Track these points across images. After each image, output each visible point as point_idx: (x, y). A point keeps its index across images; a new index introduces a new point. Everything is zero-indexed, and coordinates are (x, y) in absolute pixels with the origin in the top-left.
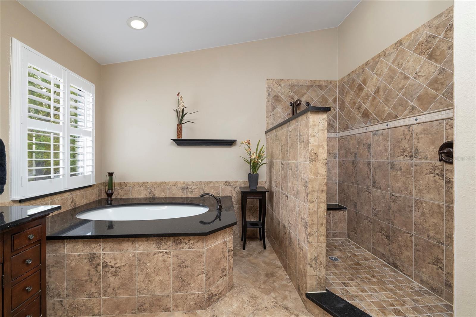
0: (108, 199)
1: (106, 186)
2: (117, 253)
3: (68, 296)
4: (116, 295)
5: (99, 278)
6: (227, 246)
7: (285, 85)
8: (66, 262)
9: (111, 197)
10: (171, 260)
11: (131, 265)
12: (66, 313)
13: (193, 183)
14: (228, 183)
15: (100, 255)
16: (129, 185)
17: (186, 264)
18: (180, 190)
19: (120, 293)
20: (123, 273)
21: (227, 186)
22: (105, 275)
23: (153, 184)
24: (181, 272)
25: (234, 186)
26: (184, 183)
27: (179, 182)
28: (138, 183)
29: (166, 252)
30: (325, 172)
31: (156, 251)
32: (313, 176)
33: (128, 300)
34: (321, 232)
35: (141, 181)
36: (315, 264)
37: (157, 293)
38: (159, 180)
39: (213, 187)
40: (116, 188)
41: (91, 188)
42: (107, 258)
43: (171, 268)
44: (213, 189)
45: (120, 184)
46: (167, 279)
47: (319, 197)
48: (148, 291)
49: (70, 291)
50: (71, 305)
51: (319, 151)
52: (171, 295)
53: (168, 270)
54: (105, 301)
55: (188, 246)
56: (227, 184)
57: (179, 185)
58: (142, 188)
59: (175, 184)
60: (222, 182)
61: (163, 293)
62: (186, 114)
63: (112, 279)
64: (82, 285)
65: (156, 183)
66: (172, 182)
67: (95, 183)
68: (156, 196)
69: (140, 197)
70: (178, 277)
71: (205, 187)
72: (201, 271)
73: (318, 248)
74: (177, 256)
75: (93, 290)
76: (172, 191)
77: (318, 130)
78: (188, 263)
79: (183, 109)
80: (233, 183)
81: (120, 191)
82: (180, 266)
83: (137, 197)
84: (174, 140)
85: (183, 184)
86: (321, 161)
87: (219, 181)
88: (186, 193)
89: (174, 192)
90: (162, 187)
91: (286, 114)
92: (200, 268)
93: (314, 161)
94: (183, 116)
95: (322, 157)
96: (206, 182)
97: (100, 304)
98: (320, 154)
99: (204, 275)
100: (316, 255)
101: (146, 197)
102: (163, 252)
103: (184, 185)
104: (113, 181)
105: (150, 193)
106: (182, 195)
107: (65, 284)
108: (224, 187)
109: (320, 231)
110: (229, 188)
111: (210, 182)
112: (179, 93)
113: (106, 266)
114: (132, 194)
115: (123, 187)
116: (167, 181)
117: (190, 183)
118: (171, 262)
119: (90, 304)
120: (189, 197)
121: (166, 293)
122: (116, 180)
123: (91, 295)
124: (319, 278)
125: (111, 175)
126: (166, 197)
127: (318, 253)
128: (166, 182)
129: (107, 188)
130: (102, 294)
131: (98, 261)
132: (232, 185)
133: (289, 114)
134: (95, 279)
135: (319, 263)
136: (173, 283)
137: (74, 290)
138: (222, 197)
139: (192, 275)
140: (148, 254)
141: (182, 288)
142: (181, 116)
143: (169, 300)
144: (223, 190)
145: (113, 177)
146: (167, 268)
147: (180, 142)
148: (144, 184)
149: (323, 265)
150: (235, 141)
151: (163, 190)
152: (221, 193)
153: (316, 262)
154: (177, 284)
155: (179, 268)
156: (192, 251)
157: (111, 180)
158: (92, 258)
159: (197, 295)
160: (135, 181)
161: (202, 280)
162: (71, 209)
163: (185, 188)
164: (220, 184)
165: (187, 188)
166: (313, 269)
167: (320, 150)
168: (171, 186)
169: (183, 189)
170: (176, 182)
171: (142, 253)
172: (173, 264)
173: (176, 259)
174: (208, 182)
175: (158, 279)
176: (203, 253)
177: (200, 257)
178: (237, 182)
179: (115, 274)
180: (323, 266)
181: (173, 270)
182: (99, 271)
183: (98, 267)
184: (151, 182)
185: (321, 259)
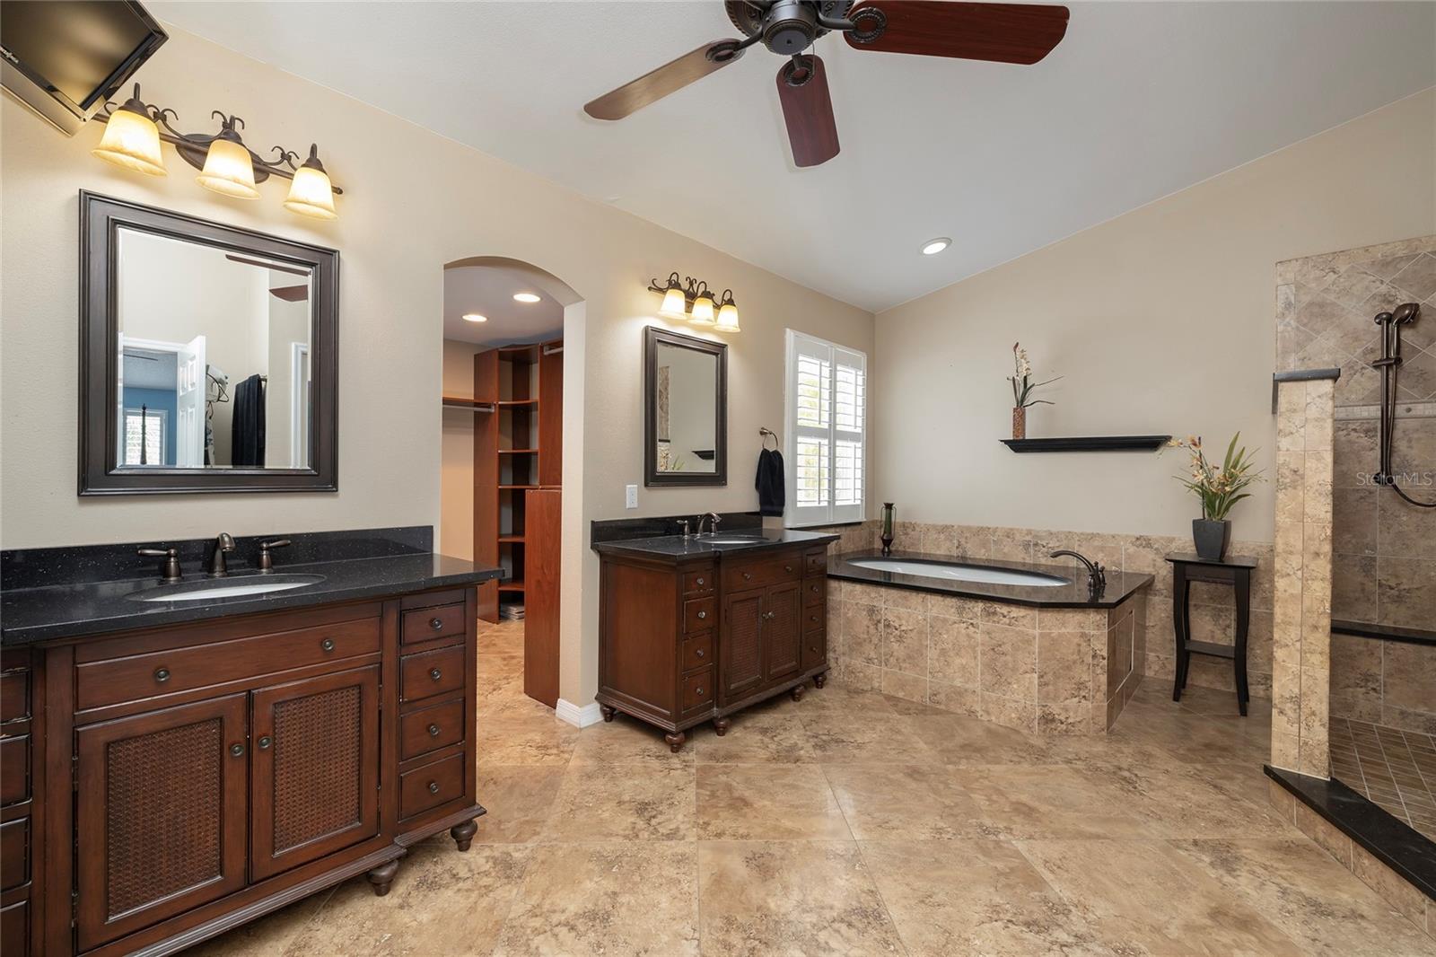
0: (884, 548)
1: (881, 527)
2: (902, 610)
3: (844, 654)
4: (900, 670)
5: (880, 640)
6: (1090, 645)
7: (1353, 267)
8: (842, 611)
9: (888, 546)
10: (979, 637)
11: (921, 633)
12: (842, 676)
13: (1052, 534)
14: (1144, 542)
15: (881, 609)
16: (917, 529)
17: (1003, 648)
18: (1021, 547)
19: (905, 668)
20: (909, 641)
21: (1141, 548)
22: (887, 638)
23: (963, 530)
24: (995, 660)
25: (1163, 550)
26: (1029, 532)
27: (1018, 530)
28: (934, 527)
29: (972, 624)
30: (1327, 512)
31: (956, 618)
32: (1288, 520)
33: (916, 680)
34: (1311, 643)
35: (941, 522)
36: (1295, 710)
37: (958, 683)
38: (976, 522)
39: (1102, 549)
40: (898, 531)
41: (859, 527)
42: (889, 614)
43: (979, 649)
44: (1102, 551)
45: (904, 525)
46: (973, 665)
47: (1307, 567)
48: (945, 676)
49: (846, 648)
50: (847, 667)
51: (1308, 465)
52: (978, 690)
53: (975, 652)
54: (886, 673)
55: (1008, 622)
56: (1141, 545)
57: (1018, 537)
58: (942, 536)
59: (1009, 534)
60: (1127, 536)
61: (967, 686)
62: (1033, 385)
63: (895, 646)
64: (860, 644)
65: (969, 528)
66: (1002, 528)
67: (865, 520)
68: (969, 554)
69: (938, 552)
70: (991, 667)
71: (1079, 545)
72: (1029, 666)
73: (1304, 677)
74: (988, 633)
75: (873, 655)
76: (1002, 547)
77: (1304, 419)
78: (1007, 648)
79: (1025, 377)
80: (1158, 541)
81: (903, 537)
82: (993, 649)
83: (932, 552)
84: (1006, 442)
85: (1027, 534)
86: (1311, 487)
87: (1119, 536)
88: (1035, 555)
89: (1006, 550)
90: (981, 537)
91: (1359, 351)
92: (1028, 661)
93: (1290, 489)
94: (1026, 389)
95: (1315, 480)
96: (1082, 534)
97: (880, 676)
98: (1308, 473)
99: (1036, 676)
100: (1296, 691)
101: (949, 553)
102: (966, 622)
103: (1028, 538)
104: (893, 520)
105: (957, 548)
106: (1024, 559)
107: (841, 638)
108: (1132, 549)
109: (1309, 641)
110: (1149, 555)
111: (1093, 536)
112: (1017, 344)
113: (888, 626)
114: (924, 545)
115: (909, 531)
116: (992, 525)
117: (1044, 534)
118: (980, 641)
119: (869, 672)
120: (1040, 565)
121: (970, 686)
122: (898, 517)
123: (869, 660)
124: (1306, 743)
125: (889, 506)
126: (989, 558)
127: (1304, 689)
128: (989, 529)
129: (883, 530)
130: (883, 663)
131: (879, 618)
132: (1156, 546)
133: (1372, 351)
134: (875, 640)
135: (1306, 711)
136: (981, 674)
137: (851, 649)
138: (1126, 574)
139: (1014, 670)
140: (945, 621)
141: (997, 686)
142: (1023, 390)
143: (976, 699)
144: (1129, 557)
145: (893, 512)
146: (974, 649)
147: (1020, 445)
148: (945, 529)
149: (1318, 719)
150: (1168, 438)
151: (984, 545)
152: (1126, 562)
153: (1297, 707)
154: (989, 677)
155: (992, 653)
156: (1013, 630)
157: (889, 516)
158: (872, 611)
159: (1023, 705)
160: (930, 522)
161: (1031, 683)
162: (836, 555)
163: (1031, 544)
164: (1122, 543)
165: (1036, 545)
166: (1286, 719)
167: (1311, 464)
168: (1001, 537)
169: (1026, 545)
170: (1012, 529)
171: (936, 618)
172: (982, 644)
173: (987, 638)
174: (1088, 534)
175: (958, 661)
176: (1034, 638)
177: (1029, 642)
178: (1172, 540)
179: (900, 639)
180: (1320, 721)
181: (983, 654)
182: (880, 630)
183: (879, 625)
184: (959, 526)
185: (1312, 704)
